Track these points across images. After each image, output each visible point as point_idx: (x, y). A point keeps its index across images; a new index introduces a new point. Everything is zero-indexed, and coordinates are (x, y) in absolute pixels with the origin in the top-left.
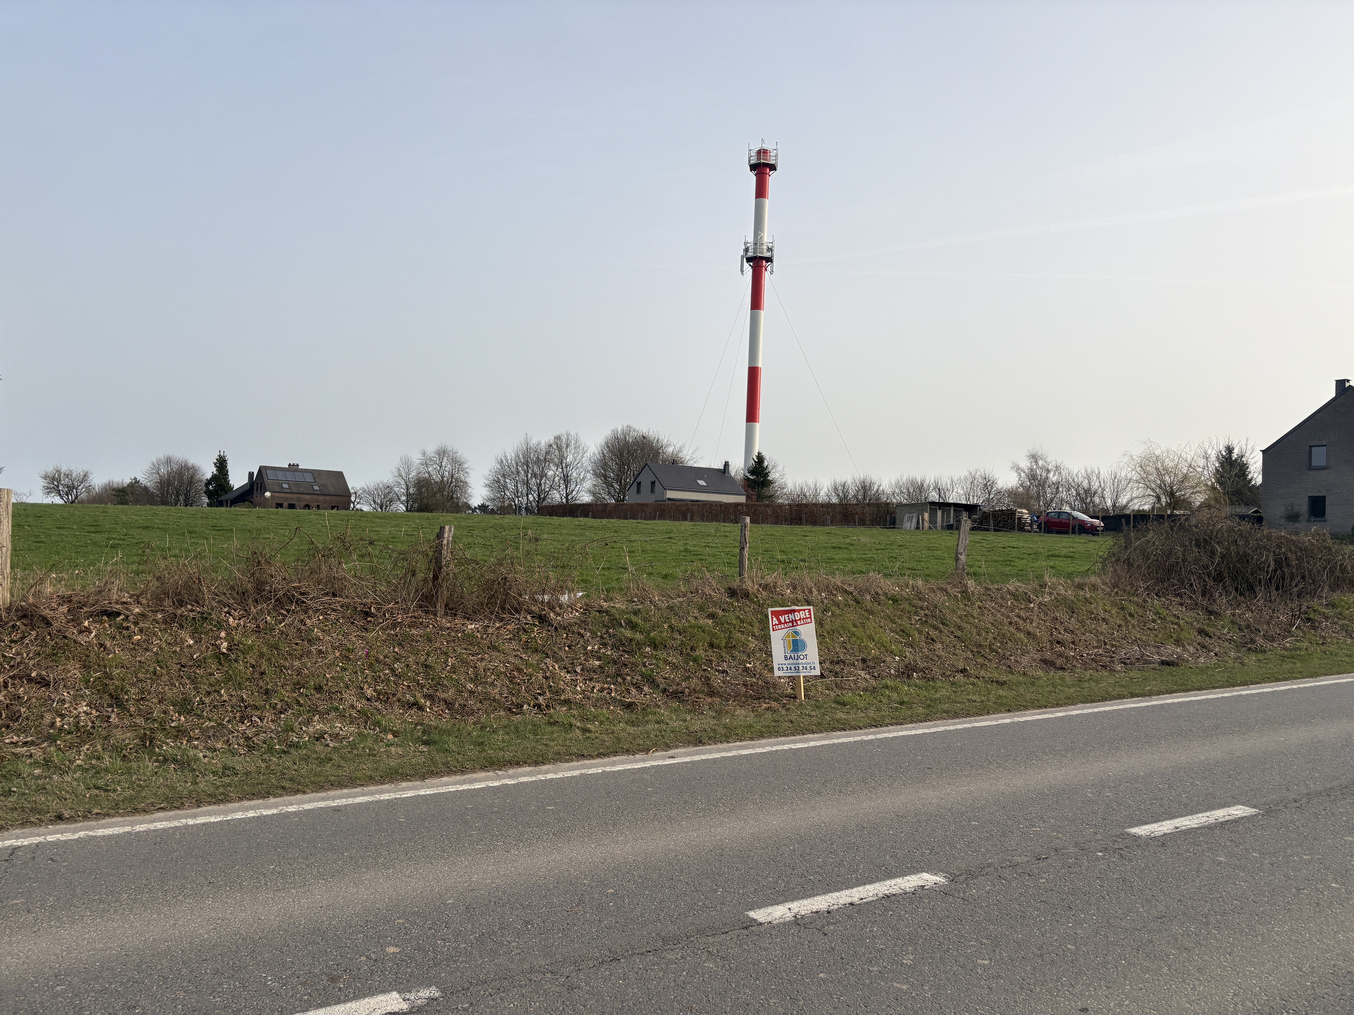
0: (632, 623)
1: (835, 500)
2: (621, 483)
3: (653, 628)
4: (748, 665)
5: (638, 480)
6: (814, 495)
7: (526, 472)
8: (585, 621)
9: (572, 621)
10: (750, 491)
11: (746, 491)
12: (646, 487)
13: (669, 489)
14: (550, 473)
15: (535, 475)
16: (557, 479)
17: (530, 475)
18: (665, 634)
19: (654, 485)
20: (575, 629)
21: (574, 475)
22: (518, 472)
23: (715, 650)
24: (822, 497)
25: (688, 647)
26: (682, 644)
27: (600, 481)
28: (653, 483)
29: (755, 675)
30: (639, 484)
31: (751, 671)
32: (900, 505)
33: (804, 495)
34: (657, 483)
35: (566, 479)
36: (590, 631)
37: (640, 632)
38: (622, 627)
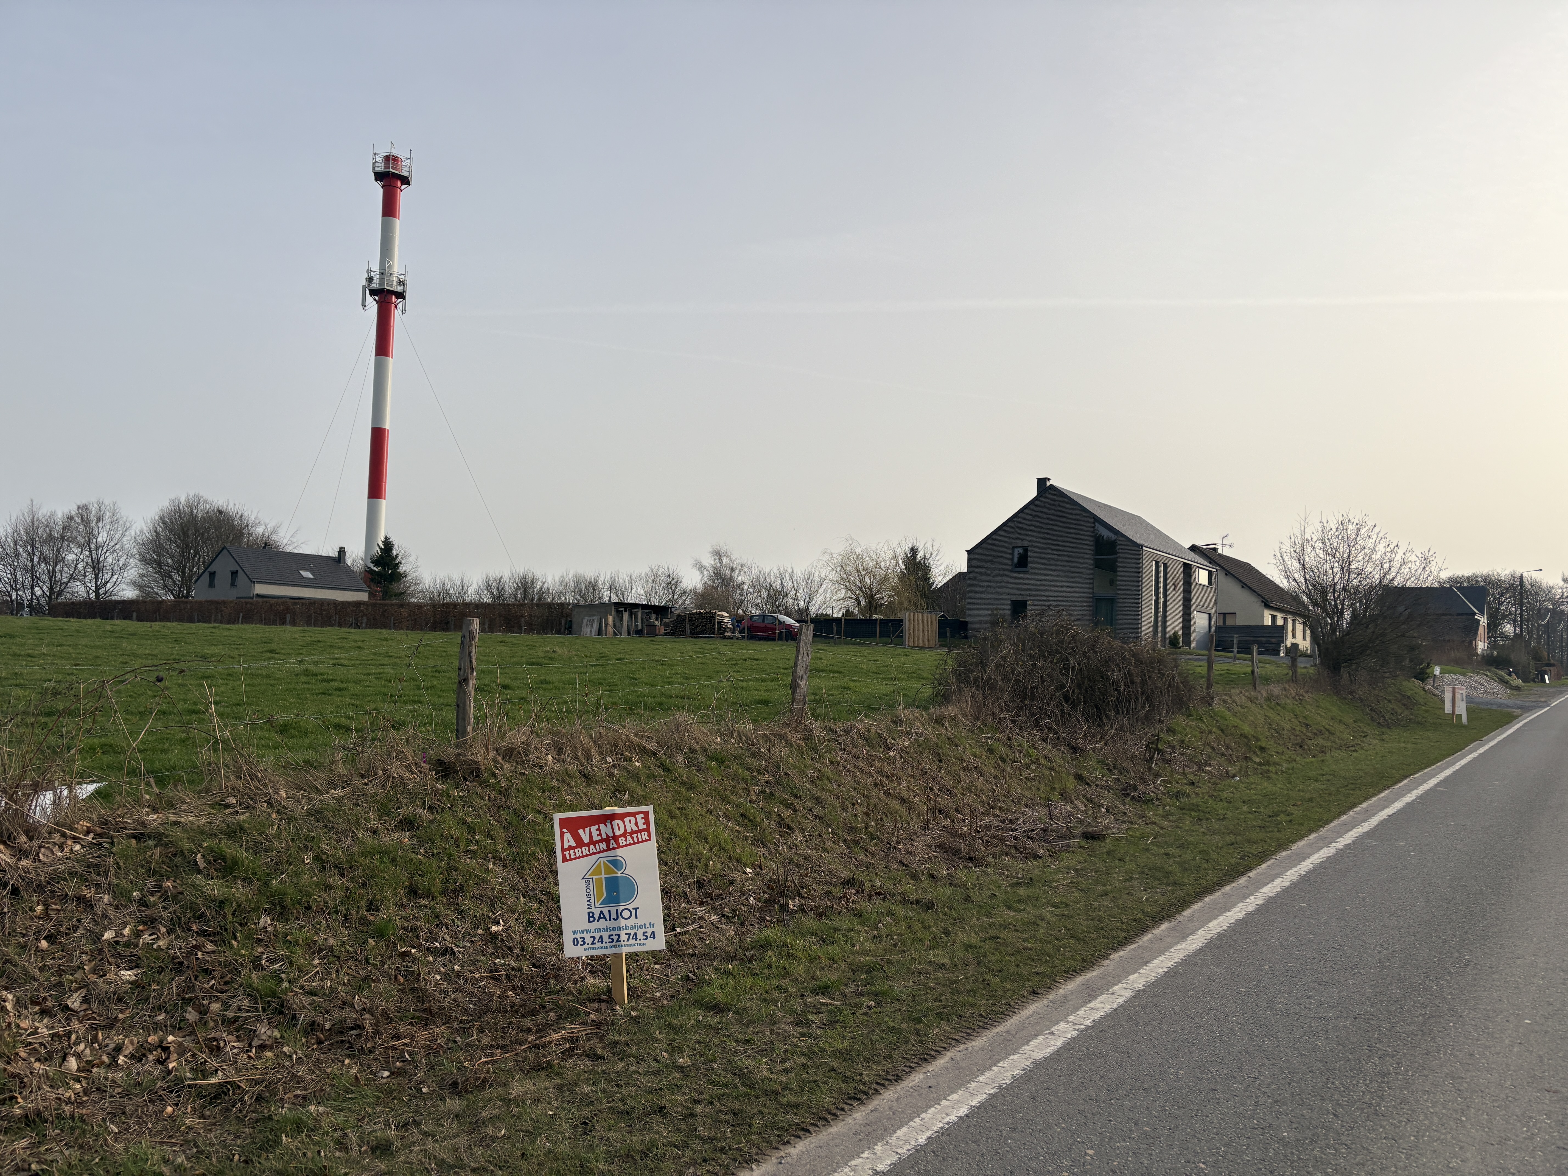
0: (224, 859)
1: (487, 599)
2: (184, 572)
3: (277, 867)
4: (494, 928)
5: (211, 569)
6: (459, 593)
7: (31, 556)
8: (97, 866)
9: (62, 868)
10: (373, 586)
11: (369, 587)
12: (222, 578)
13: (258, 582)
14: (70, 557)
15: (44, 559)
16: (81, 566)
17: (36, 559)
18: (305, 879)
19: (236, 576)
20: (71, 888)
21: (110, 560)
22: (17, 555)
23: (423, 902)
24: (471, 595)
25: (363, 903)
26: (349, 895)
27: (150, 569)
28: (234, 574)
29: (510, 949)
30: (213, 575)
31: (502, 940)
32: (576, 606)
33: (448, 593)
34: (241, 574)
35: (97, 567)
36: (110, 888)
37: (244, 880)
38: (199, 872)
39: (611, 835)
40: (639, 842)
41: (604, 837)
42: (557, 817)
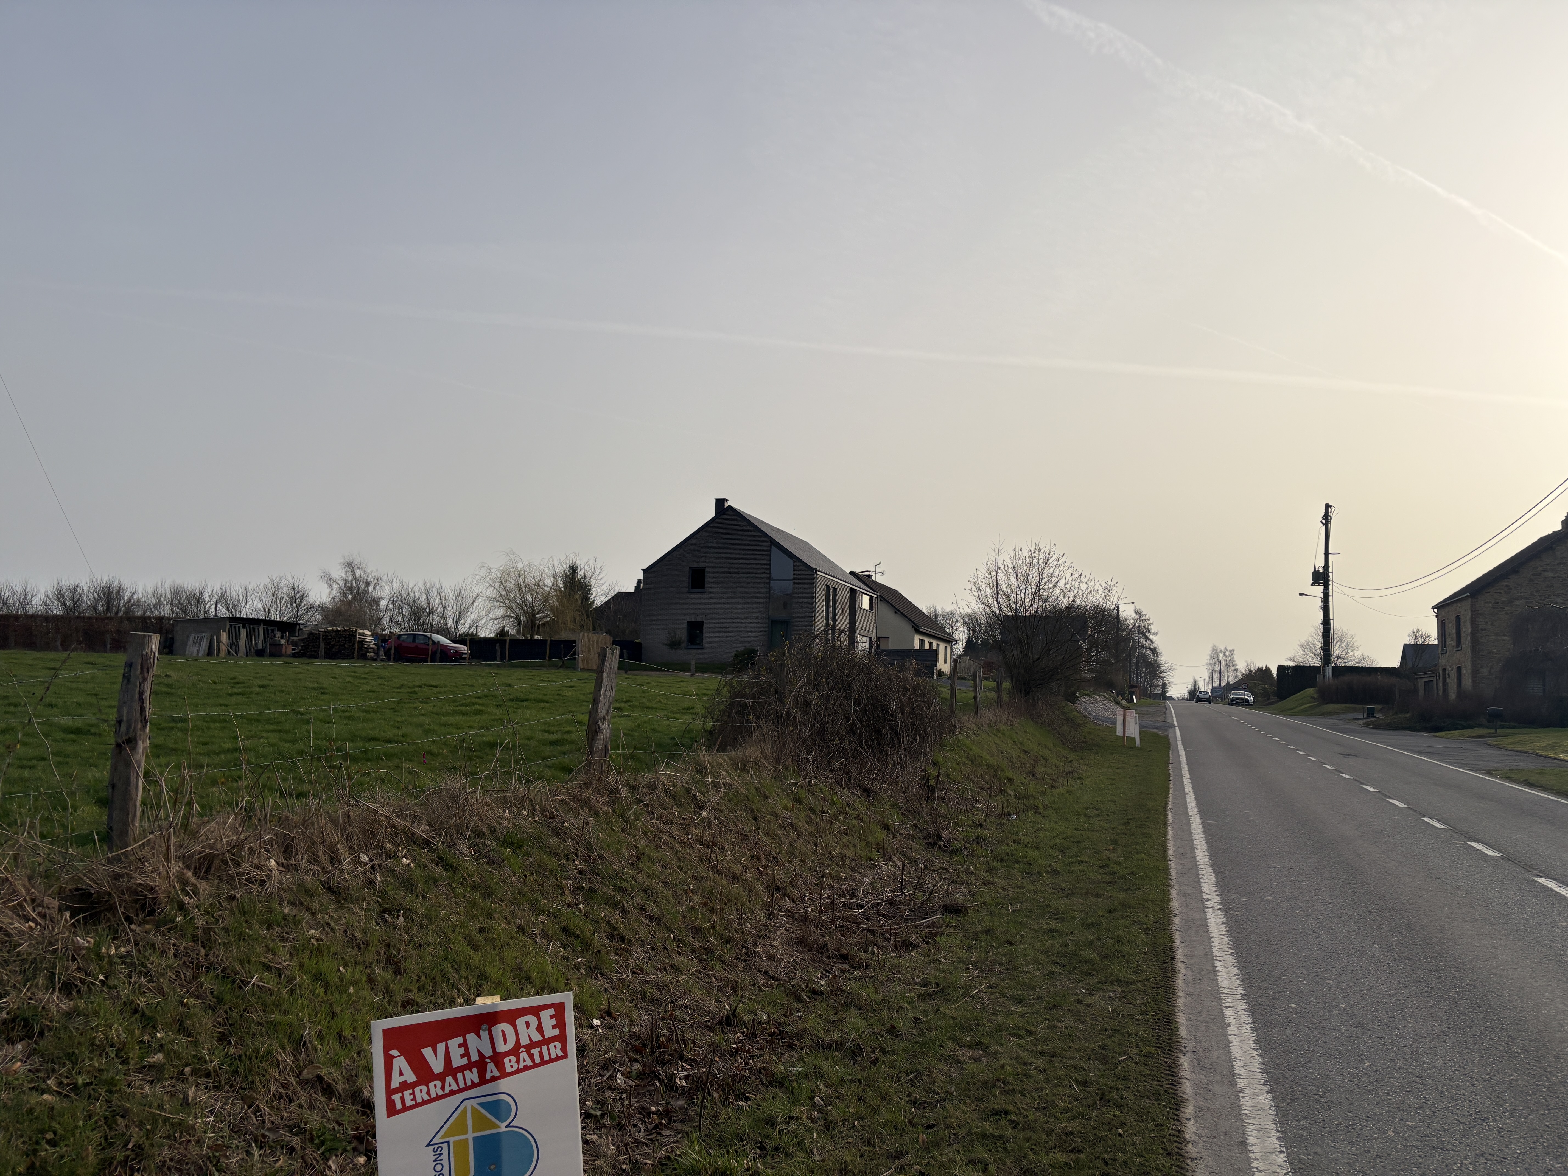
39: (488, 1052)
40: (543, 1063)
41: (475, 1057)
42: (379, 1026)
